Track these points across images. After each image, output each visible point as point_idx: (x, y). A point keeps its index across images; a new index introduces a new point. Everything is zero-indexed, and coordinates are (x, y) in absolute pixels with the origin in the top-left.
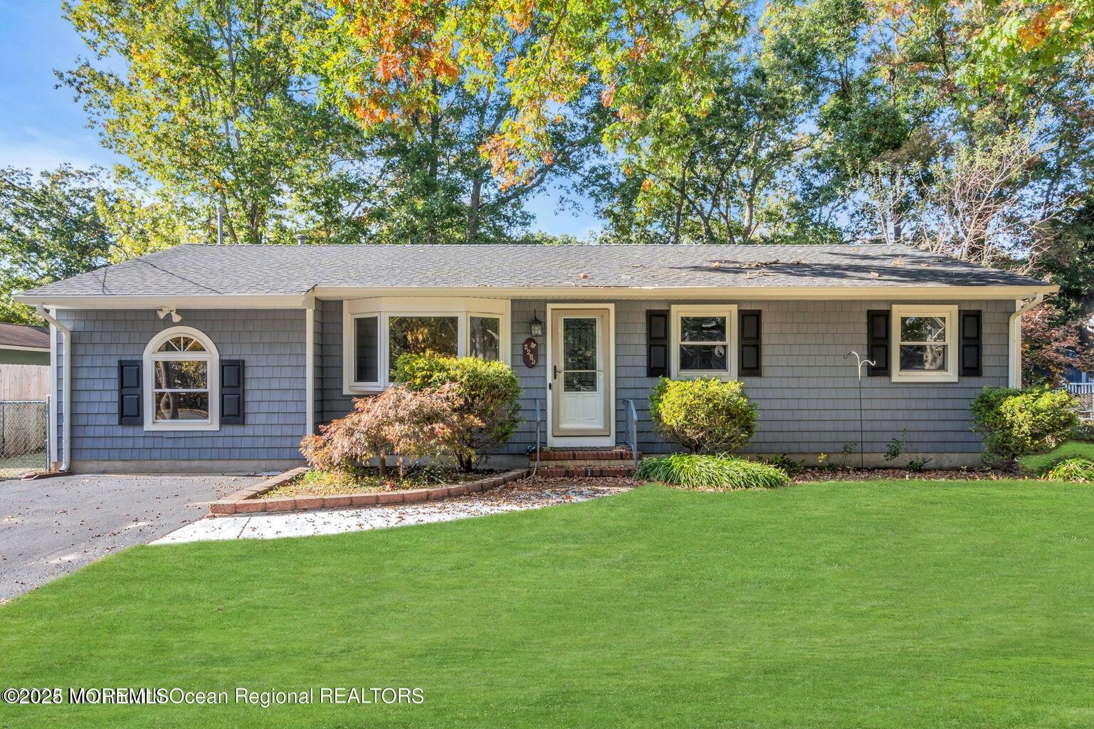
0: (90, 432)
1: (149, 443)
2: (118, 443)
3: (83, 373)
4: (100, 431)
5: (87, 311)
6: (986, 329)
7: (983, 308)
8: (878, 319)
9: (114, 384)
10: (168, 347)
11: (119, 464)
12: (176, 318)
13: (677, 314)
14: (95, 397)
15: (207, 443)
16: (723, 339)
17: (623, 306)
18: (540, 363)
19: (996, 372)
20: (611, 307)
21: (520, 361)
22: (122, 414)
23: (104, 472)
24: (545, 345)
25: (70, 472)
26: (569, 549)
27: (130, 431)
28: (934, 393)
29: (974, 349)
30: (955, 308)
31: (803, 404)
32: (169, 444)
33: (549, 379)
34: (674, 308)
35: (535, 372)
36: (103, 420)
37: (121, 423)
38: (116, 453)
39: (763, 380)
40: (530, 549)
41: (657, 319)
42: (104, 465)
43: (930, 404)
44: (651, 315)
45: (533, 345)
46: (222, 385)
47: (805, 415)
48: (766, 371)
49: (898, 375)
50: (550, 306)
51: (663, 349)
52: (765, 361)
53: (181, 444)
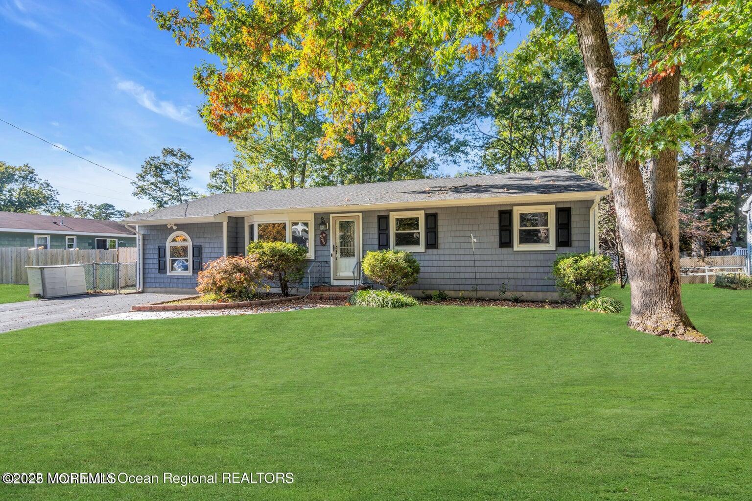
0: (150, 276)
1: (169, 281)
2: (158, 281)
3: (147, 251)
4: (153, 276)
5: (148, 226)
6: (574, 218)
7: (572, 206)
8: (505, 215)
9: (156, 256)
10: (174, 240)
11: (159, 289)
12: (175, 228)
13: (393, 217)
14: (151, 261)
15: (188, 281)
16: (418, 229)
17: (366, 214)
18: (328, 244)
19: (582, 244)
20: (360, 214)
21: (318, 243)
22: (159, 269)
23: (154, 293)
24: (329, 234)
25: (143, 292)
26: (346, 340)
27: (162, 276)
28: (541, 257)
29: (567, 230)
30: (553, 207)
31: (462, 264)
32: (175, 281)
33: (332, 252)
34: (391, 214)
35: (325, 248)
36: (153, 271)
37: (159, 272)
38: (158, 285)
39: (439, 250)
40: (326, 341)
41: (383, 219)
42: (154, 290)
43: (538, 263)
44: (380, 218)
45: (324, 235)
46: (193, 256)
47: (463, 270)
48: (441, 246)
49: (518, 247)
50: (331, 216)
51: (385, 235)
52: (440, 241)
53: (180, 281)
